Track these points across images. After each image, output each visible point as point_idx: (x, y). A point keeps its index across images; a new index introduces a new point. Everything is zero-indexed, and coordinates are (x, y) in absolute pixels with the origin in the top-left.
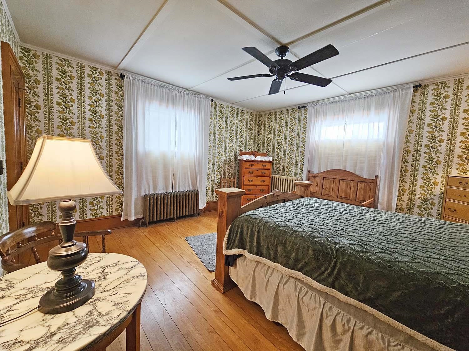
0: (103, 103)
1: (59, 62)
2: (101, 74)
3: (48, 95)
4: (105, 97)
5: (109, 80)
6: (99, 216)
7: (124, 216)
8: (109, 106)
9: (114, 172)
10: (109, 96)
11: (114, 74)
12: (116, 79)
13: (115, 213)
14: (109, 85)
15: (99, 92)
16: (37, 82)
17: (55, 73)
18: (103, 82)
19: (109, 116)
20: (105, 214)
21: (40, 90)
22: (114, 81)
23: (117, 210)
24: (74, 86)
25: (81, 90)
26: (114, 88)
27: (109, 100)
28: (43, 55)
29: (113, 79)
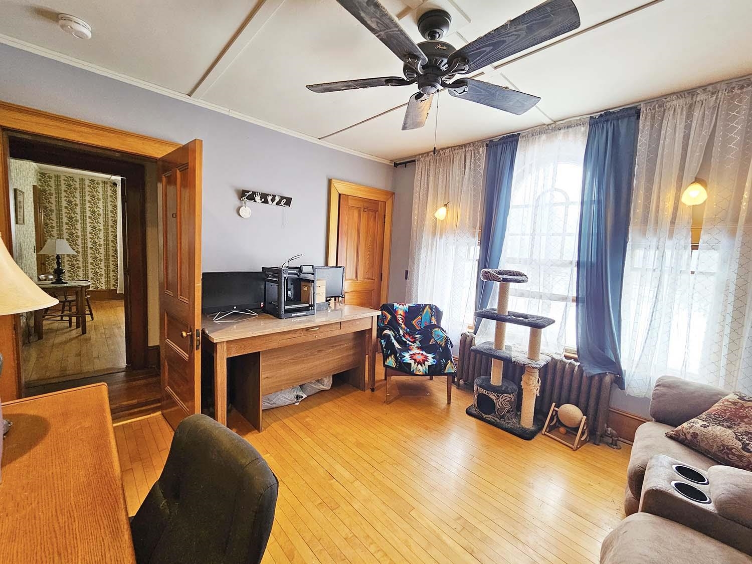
0: (101, 204)
1: (66, 179)
2: (98, 183)
3: (59, 202)
4: (102, 200)
5: (104, 187)
6: (99, 289)
7: (119, 290)
8: (105, 207)
9: (111, 256)
10: (105, 199)
11: (109, 183)
12: (111, 186)
13: (112, 288)
14: (105, 191)
15: (97, 197)
16: (51, 194)
17: (63, 187)
18: (100, 189)
19: (106, 214)
20: (104, 288)
21: (53, 199)
22: (109, 188)
23: (114, 285)
24: (77, 195)
25: (83, 197)
26: (109, 193)
27: (105, 203)
28: (55, 176)
29: (108, 186)
